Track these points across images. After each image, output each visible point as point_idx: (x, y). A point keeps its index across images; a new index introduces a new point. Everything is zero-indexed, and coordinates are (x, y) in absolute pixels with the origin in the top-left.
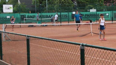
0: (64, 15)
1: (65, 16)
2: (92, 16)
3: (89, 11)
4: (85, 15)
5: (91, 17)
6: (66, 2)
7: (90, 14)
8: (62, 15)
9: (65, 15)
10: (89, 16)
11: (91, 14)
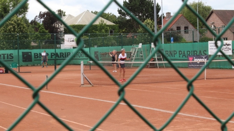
0: (6, 56)
1: (9, 57)
2: (64, 56)
3: (60, 48)
4: (52, 56)
5: (62, 58)
6: (16, 30)
7: (61, 53)
8: (2, 56)
9: (8, 54)
10: (59, 57)
11: (63, 53)
